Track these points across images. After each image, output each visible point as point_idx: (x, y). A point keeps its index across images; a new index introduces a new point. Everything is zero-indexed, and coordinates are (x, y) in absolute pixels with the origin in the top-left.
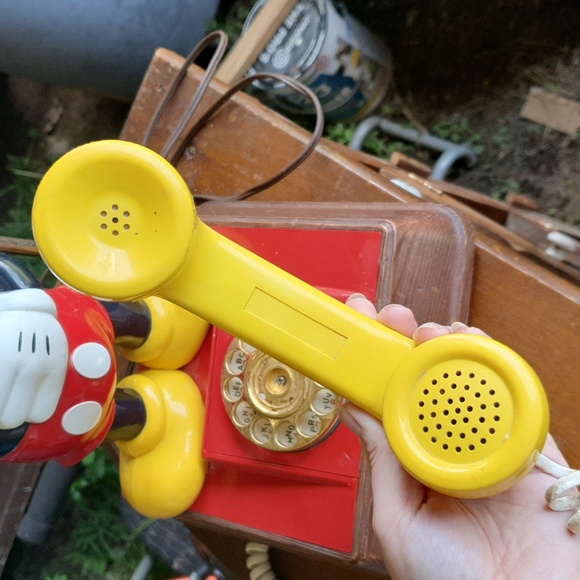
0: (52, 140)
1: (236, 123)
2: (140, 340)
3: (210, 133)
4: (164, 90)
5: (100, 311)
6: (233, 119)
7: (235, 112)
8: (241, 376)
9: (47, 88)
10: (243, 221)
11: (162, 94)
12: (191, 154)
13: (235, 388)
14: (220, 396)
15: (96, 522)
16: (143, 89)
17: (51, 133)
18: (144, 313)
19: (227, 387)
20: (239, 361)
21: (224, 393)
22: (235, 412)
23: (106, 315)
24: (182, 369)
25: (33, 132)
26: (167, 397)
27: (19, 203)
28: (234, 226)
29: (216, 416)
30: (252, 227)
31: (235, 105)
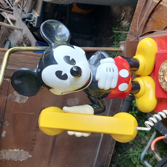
0: (123, 21)
1: (161, 10)
2: (137, 69)
3: (155, 14)
4: (143, 4)
5: (126, 62)
6: (161, 9)
7: (161, 7)
8: (163, 75)
9: (121, 8)
10: (162, 35)
11: (142, 5)
12: (151, 20)
13: (162, 79)
14: (158, 81)
15: (141, 123)
16: (138, 5)
17: (123, 20)
18: (137, 62)
19: (160, 79)
20: (163, 72)
21: (159, 80)
22: (162, 84)
23: (128, 63)
24: (149, 75)
25: (118, 20)
26: (145, 82)
27: (116, 40)
28: (160, 37)
29: (158, 86)
30: (164, 36)
31: (161, 5)
